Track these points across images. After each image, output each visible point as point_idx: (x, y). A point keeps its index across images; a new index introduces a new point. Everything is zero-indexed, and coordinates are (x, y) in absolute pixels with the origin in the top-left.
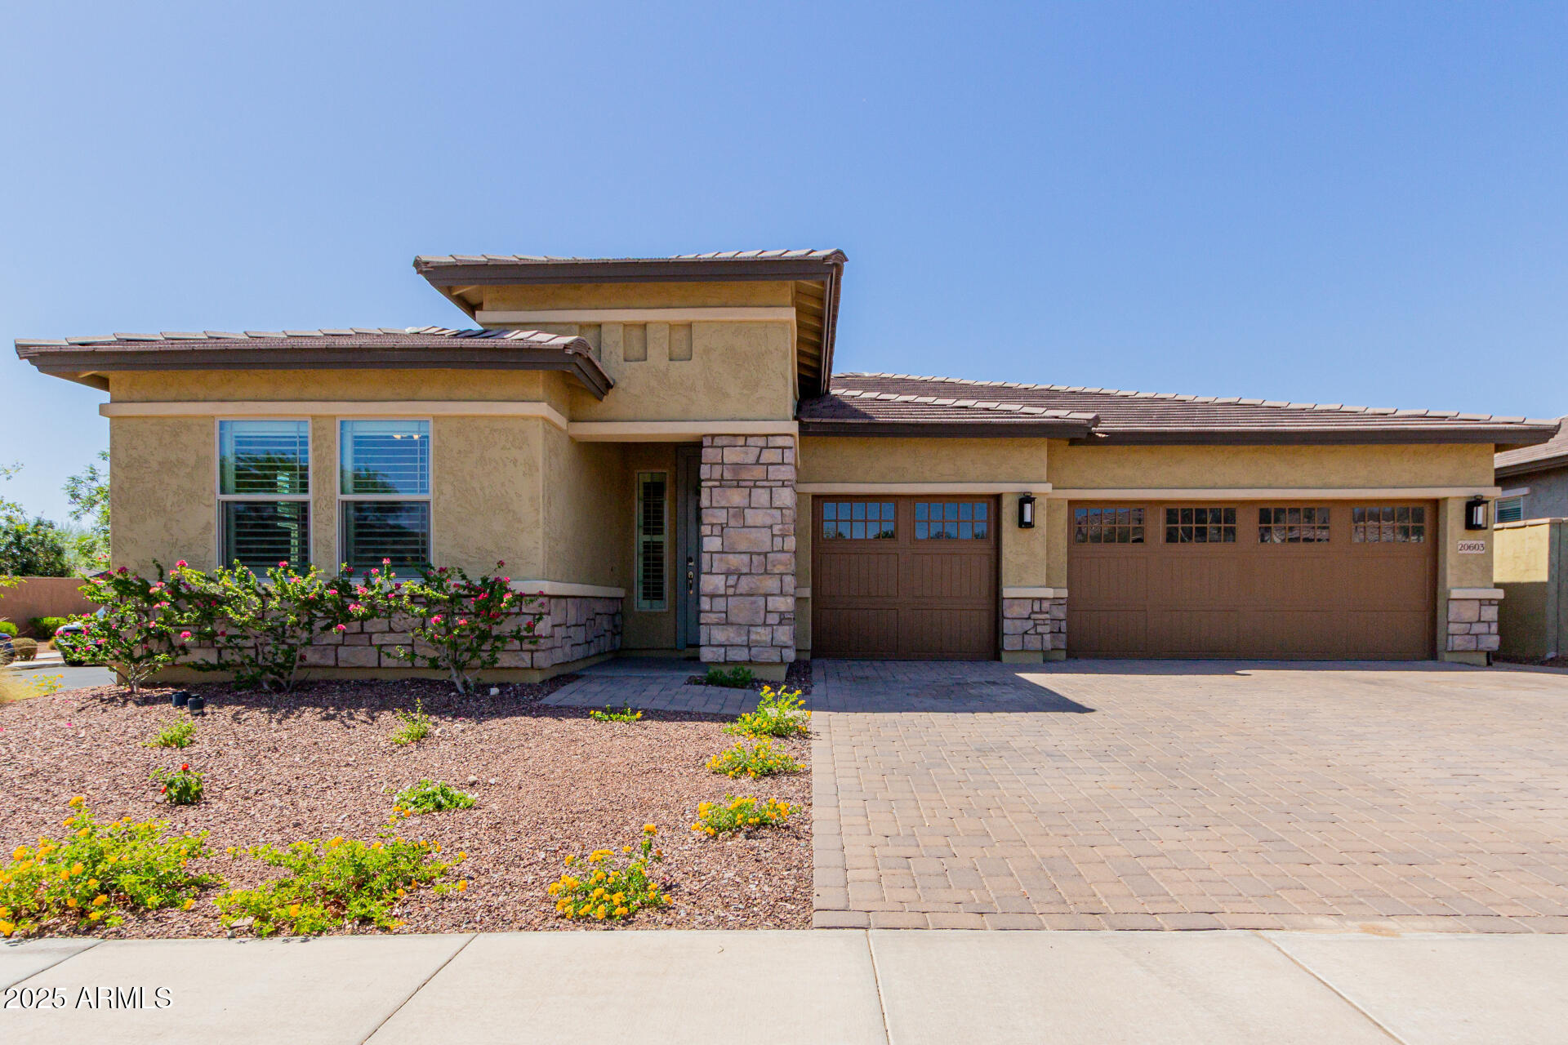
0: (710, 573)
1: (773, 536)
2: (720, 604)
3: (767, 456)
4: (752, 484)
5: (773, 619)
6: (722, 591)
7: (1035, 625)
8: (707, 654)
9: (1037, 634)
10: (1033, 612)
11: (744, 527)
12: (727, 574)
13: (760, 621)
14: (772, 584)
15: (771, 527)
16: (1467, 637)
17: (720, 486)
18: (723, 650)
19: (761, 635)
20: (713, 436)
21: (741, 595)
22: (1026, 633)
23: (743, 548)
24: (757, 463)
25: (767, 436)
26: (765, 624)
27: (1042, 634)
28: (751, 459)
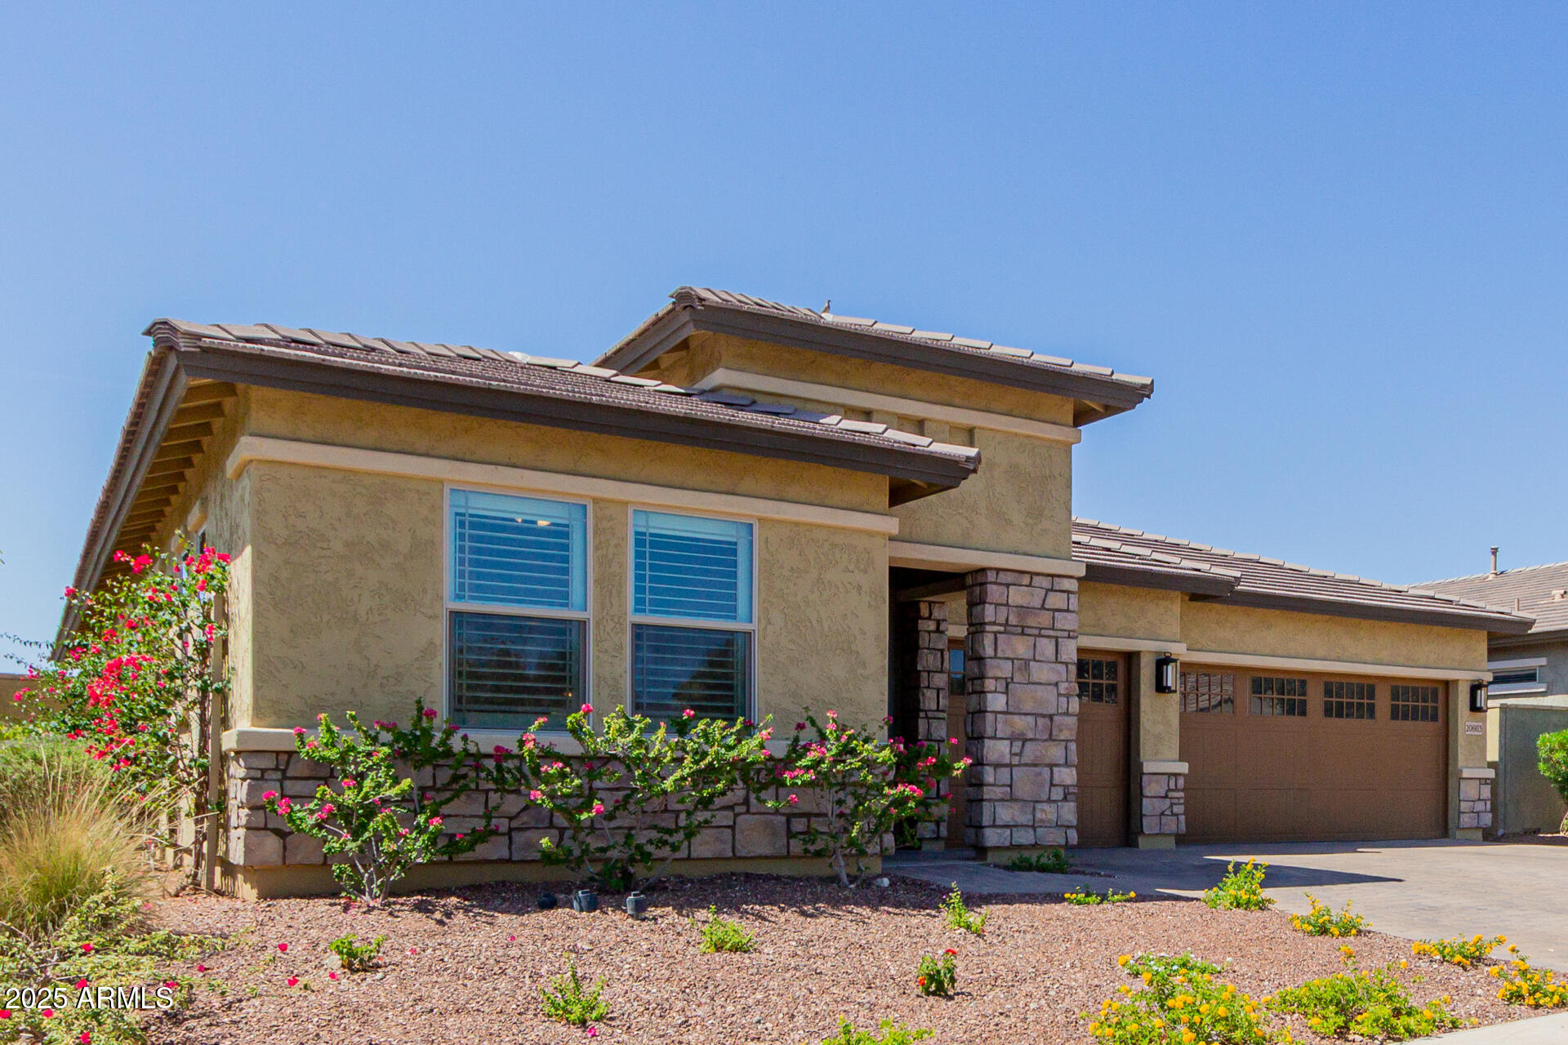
0: (994, 738)
1: (1059, 695)
2: (1004, 774)
3: (1055, 601)
4: (1036, 632)
5: (1057, 794)
6: (1007, 760)
7: (1172, 805)
8: (992, 837)
9: (1173, 814)
10: (1169, 790)
11: (1029, 683)
12: (1012, 739)
13: (1045, 797)
14: (1056, 753)
15: (1056, 684)
16: (1472, 814)
17: (1005, 632)
18: (1008, 832)
19: (1046, 812)
20: (998, 570)
21: (1026, 765)
22: (1162, 814)
23: (1028, 708)
24: (1043, 608)
25: (1053, 576)
26: (1049, 801)
27: (1177, 815)
28: (1037, 603)
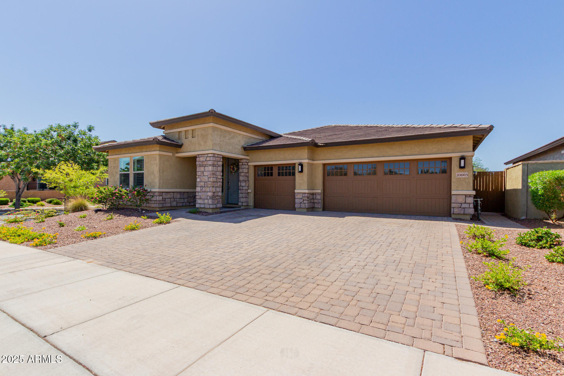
0: (198, 187)
1: (208, 178)
2: (200, 194)
3: (208, 159)
4: (205, 166)
5: (208, 198)
6: (200, 191)
7: (303, 201)
8: (197, 206)
9: (304, 203)
10: (303, 197)
11: (204, 176)
12: (201, 187)
13: (206, 198)
14: (208, 189)
15: (208, 176)
16: (460, 209)
17: (200, 166)
18: (199, 205)
19: (206, 201)
20: (199, 155)
21: (203, 192)
22: (301, 203)
23: (203, 181)
24: (206, 161)
25: (208, 154)
26: (207, 199)
28: (205, 160)
